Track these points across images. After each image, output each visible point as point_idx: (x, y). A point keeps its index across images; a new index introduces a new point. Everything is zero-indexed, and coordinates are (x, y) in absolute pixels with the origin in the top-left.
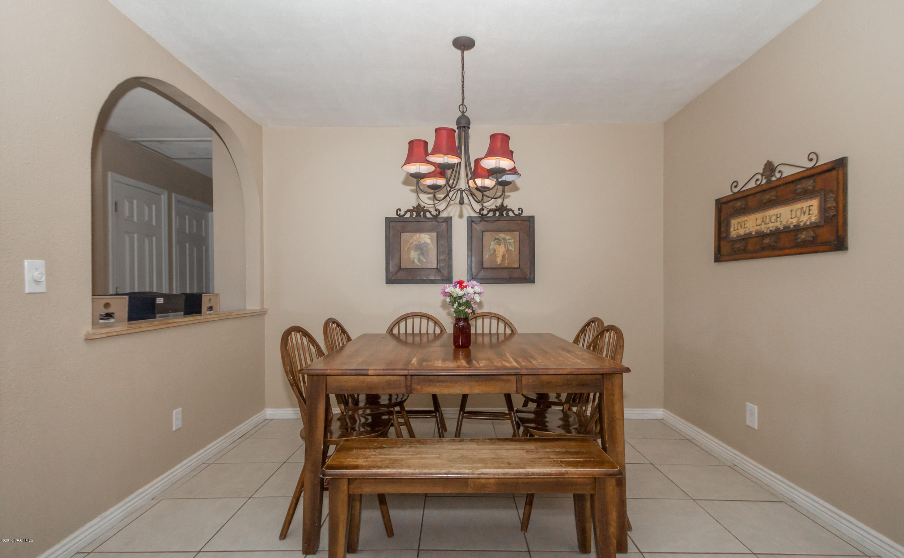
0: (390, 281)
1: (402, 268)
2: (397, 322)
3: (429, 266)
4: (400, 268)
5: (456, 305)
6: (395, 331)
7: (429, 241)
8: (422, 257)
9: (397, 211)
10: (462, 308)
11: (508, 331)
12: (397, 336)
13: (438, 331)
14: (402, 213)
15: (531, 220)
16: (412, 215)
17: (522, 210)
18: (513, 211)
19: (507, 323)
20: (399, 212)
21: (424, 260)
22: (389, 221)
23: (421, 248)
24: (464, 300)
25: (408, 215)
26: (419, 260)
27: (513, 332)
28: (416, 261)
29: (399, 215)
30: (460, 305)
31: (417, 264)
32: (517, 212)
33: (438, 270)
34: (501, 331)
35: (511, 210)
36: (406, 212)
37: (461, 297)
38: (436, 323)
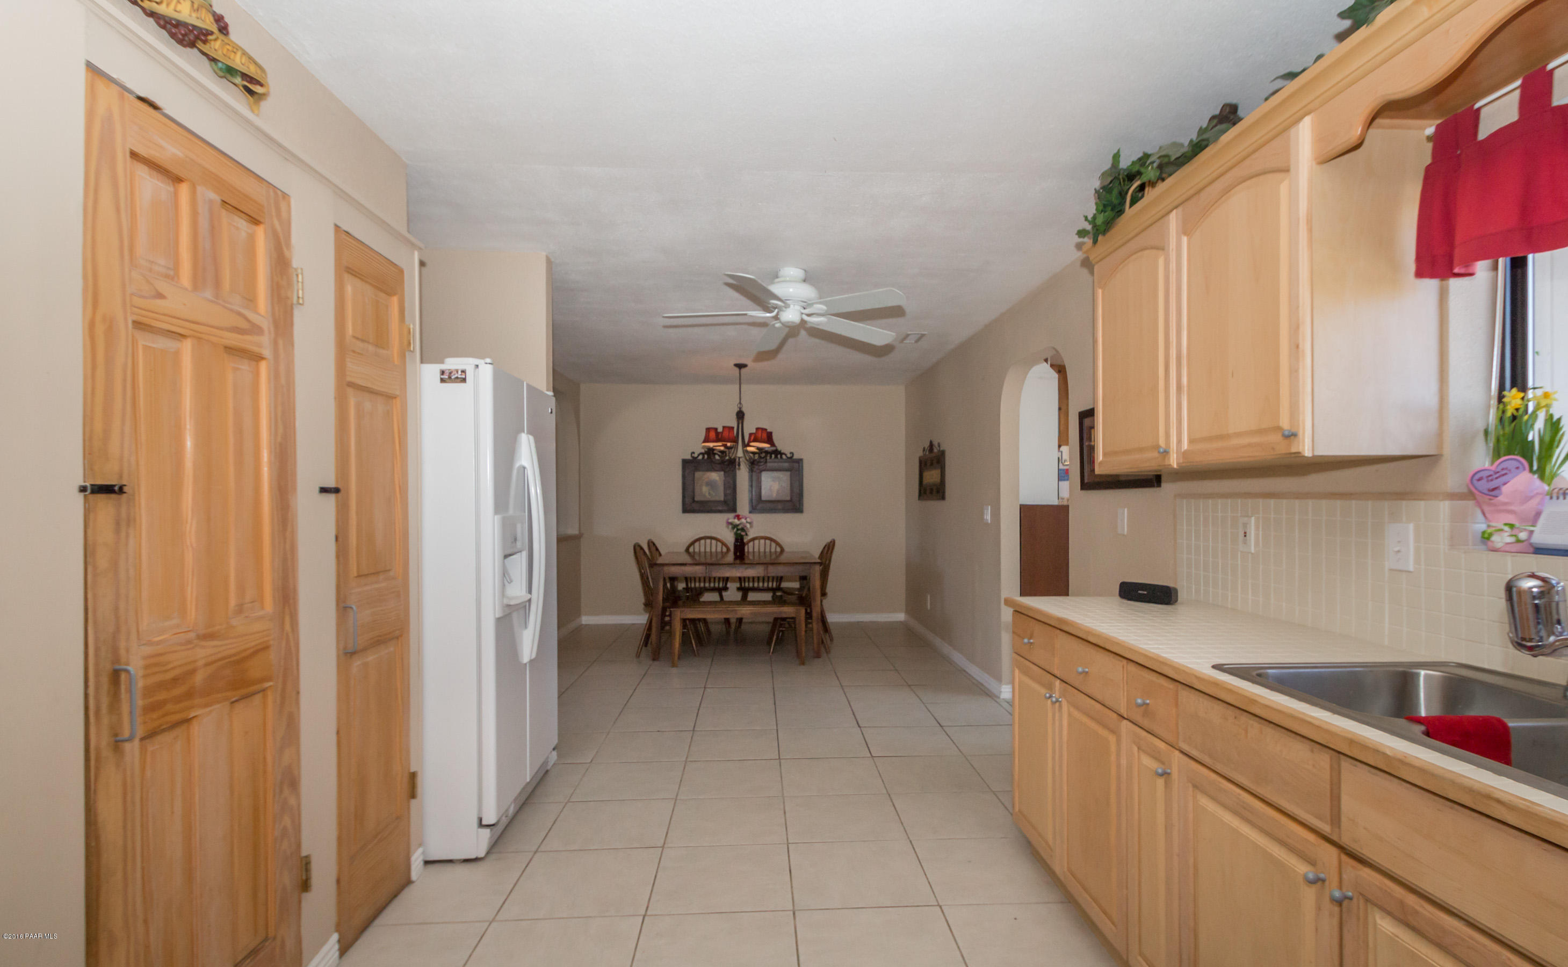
0: (685, 510)
1: (696, 499)
2: (693, 543)
3: (717, 499)
4: (694, 501)
5: (735, 530)
6: (691, 550)
7: (717, 478)
8: (711, 492)
9: (691, 454)
10: (739, 532)
11: (778, 549)
12: (693, 554)
13: (725, 549)
14: (696, 455)
15: (800, 461)
16: (703, 457)
17: (793, 455)
18: (786, 455)
19: (778, 544)
20: (693, 455)
21: (714, 494)
22: (685, 462)
23: (711, 484)
24: (740, 527)
25: (701, 457)
26: (709, 493)
27: (782, 550)
28: (707, 494)
29: (693, 457)
30: (738, 530)
31: (708, 497)
32: (789, 455)
33: (725, 502)
34: (773, 550)
35: (784, 454)
36: (699, 455)
37: (738, 525)
38: (724, 544)
